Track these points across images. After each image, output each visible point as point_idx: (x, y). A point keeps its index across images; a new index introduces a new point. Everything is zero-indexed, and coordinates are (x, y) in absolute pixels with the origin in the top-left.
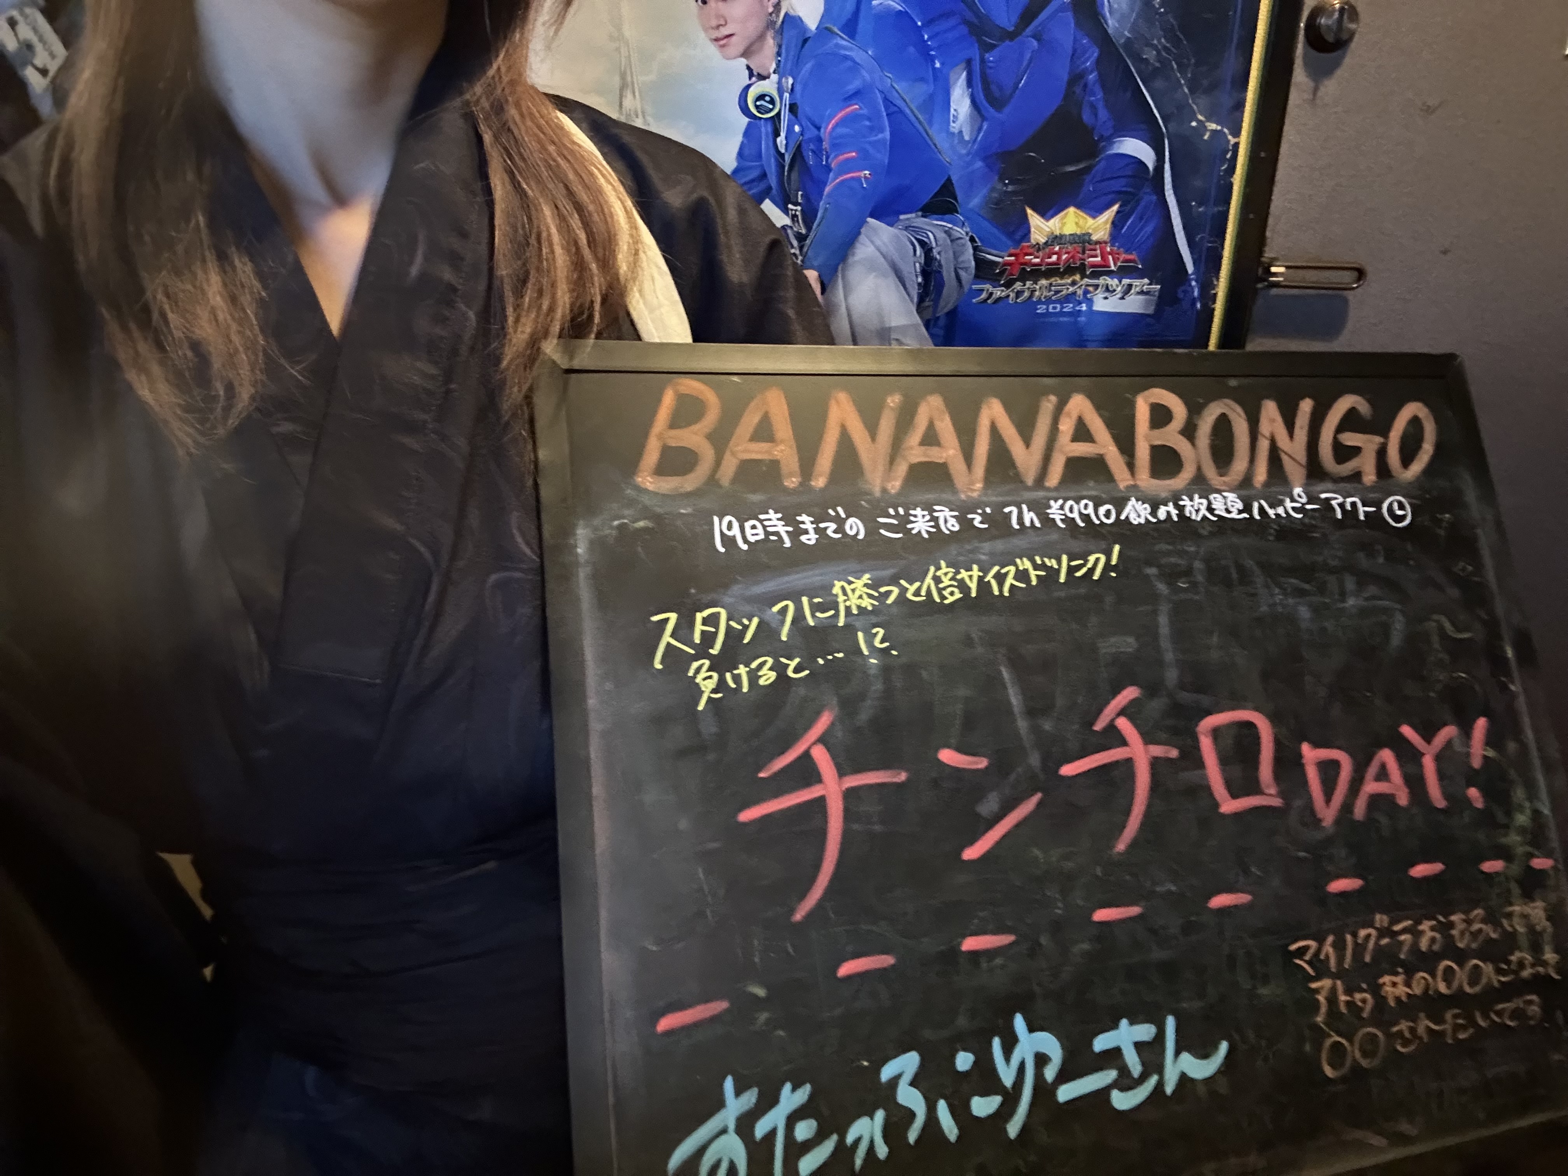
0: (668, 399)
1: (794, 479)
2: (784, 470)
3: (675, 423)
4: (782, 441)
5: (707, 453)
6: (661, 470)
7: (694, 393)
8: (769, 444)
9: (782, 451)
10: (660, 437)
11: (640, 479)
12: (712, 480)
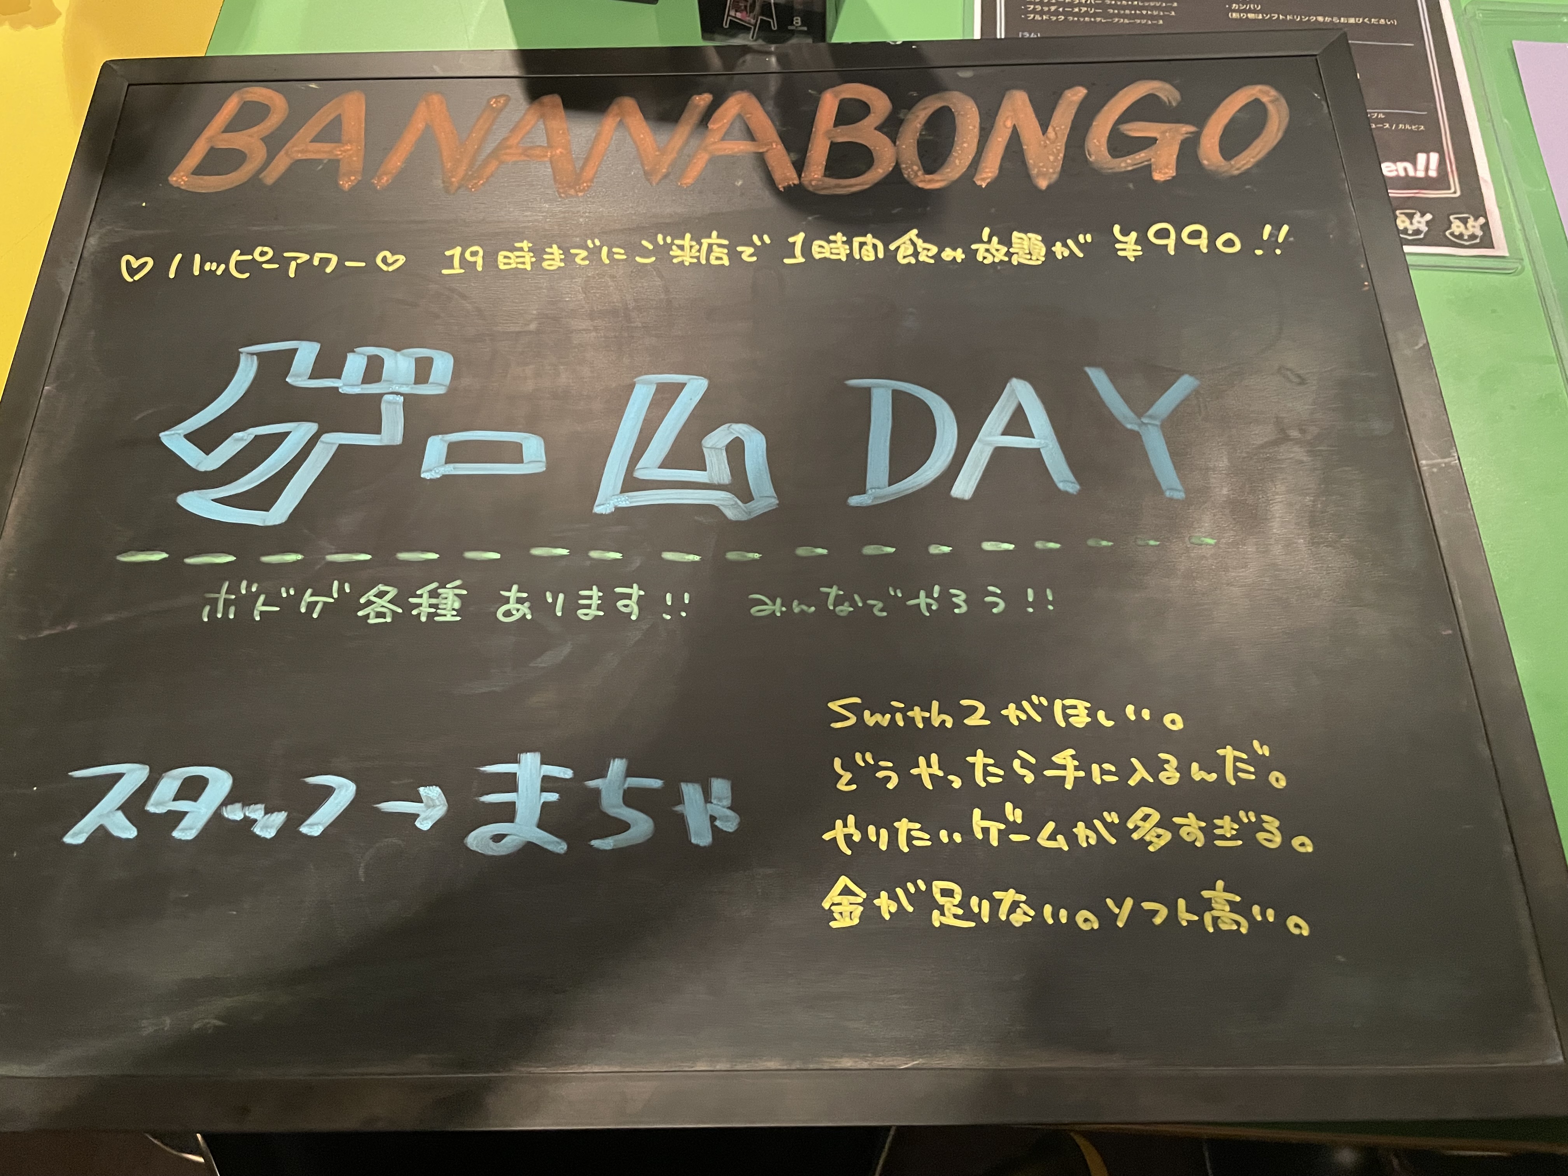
0: (231, 106)
1: (353, 178)
2: (343, 168)
3: (231, 127)
4: (349, 142)
5: (259, 154)
6: (199, 171)
7: (260, 99)
8: (333, 145)
9: (345, 151)
10: (210, 139)
11: (174, 179)
12: (255, 180)
